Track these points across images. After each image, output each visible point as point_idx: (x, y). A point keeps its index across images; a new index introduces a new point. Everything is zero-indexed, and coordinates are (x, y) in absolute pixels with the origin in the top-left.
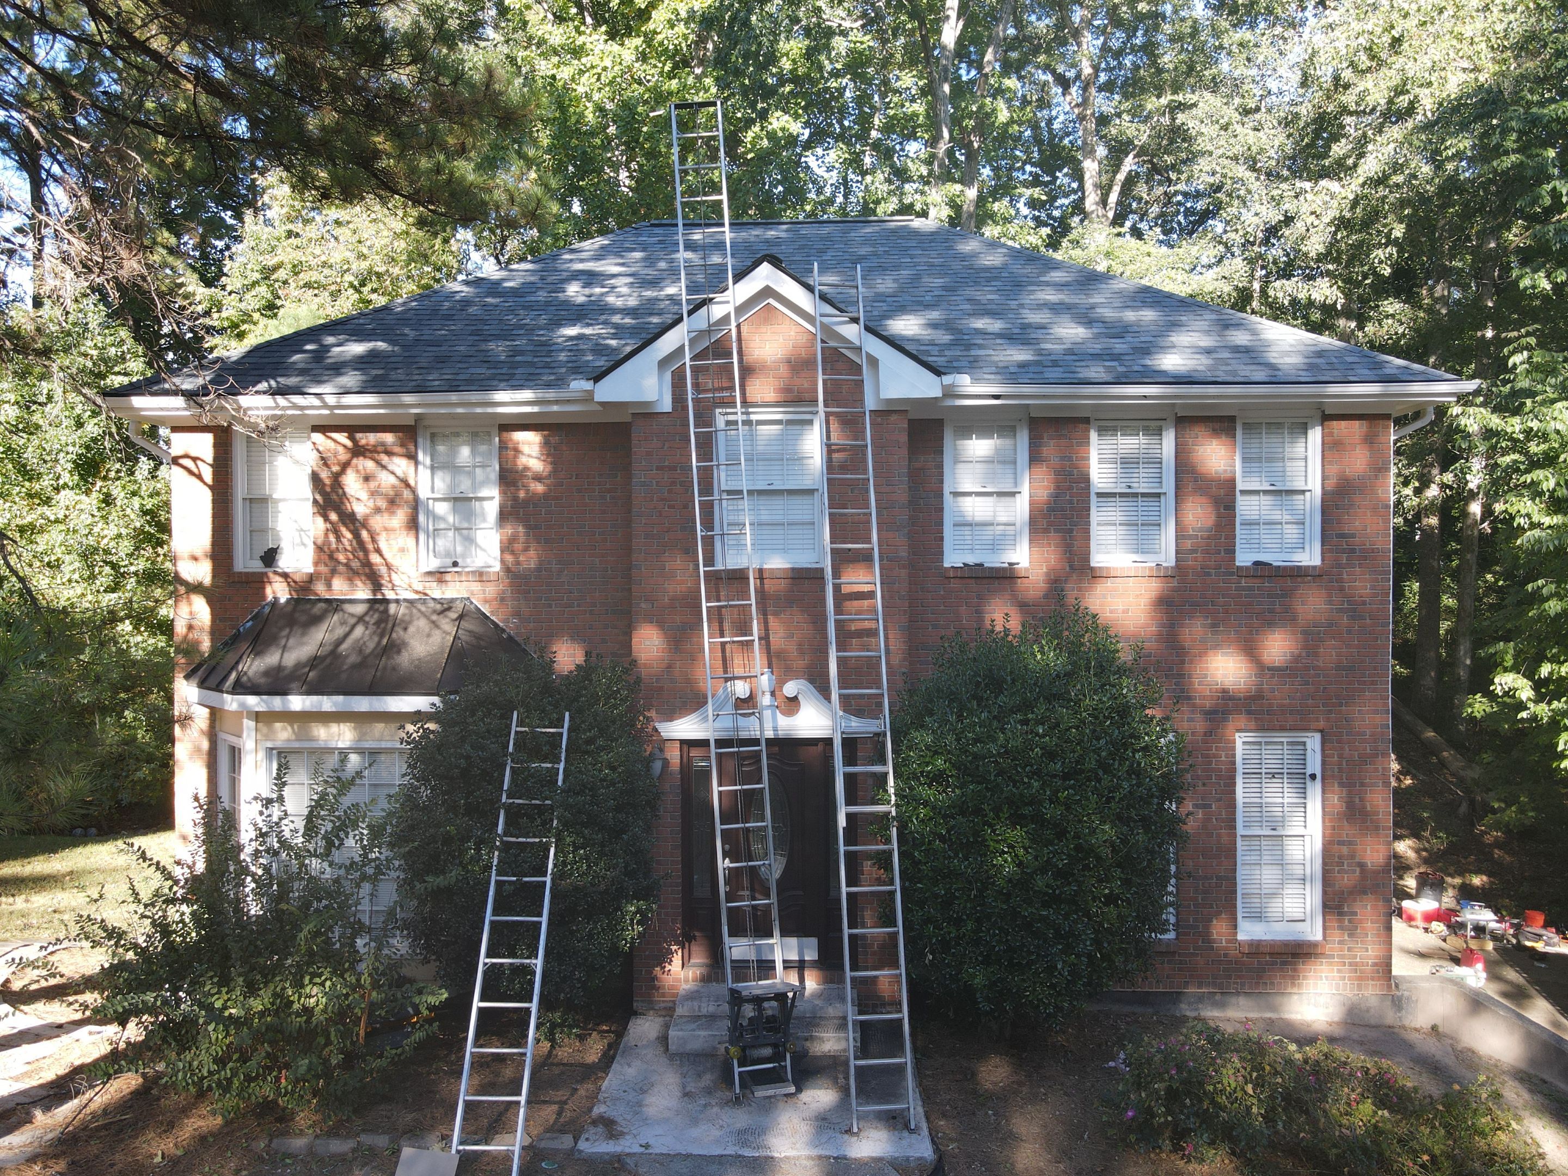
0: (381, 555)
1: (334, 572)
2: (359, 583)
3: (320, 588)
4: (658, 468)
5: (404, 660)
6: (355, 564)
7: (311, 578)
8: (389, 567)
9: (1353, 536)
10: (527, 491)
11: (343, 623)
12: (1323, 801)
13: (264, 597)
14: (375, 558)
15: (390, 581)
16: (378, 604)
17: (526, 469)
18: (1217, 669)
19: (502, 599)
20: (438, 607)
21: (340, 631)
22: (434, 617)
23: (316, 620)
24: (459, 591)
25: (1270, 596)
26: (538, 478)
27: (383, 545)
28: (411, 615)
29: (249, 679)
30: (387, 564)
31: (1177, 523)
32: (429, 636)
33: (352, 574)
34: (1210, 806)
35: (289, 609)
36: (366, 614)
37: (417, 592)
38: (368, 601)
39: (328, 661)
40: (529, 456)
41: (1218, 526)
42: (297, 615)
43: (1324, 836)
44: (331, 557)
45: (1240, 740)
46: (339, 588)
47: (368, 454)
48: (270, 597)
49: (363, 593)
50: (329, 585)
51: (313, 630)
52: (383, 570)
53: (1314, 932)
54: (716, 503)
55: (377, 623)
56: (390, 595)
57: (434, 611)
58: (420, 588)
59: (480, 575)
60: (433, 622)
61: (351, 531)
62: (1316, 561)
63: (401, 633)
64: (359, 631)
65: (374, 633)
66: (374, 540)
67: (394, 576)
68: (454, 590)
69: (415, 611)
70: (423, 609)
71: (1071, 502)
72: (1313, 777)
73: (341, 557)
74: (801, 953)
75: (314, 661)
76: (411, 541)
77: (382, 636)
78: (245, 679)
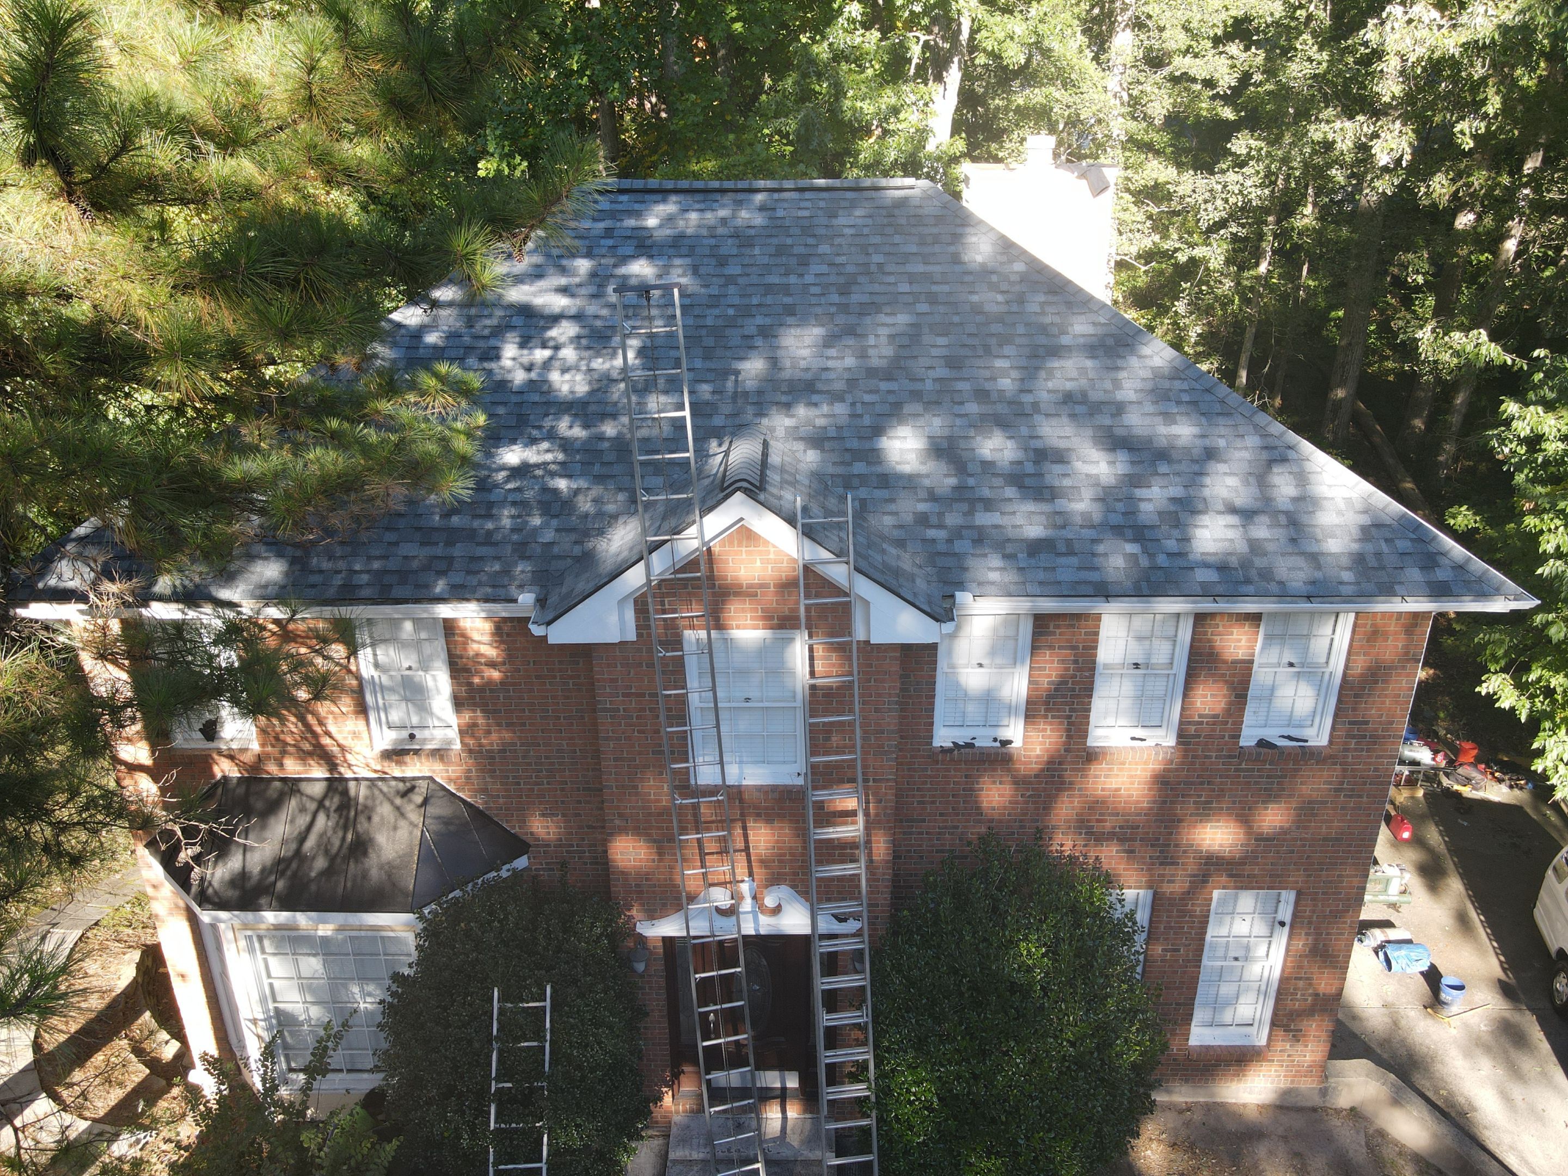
0: (331, 737)
1: (284, 753)
2: (312, 762)
3: (272, 769)
4: (624, 695)
5: (373, 864)
6: (307, 746)
7: (260, 759)
8: (342, 748)
9: (1367, 723)
10: (482, 677)
11: (302, 810)
12: (1288, 945)
13: (213, 776)
14: (326, 741)
15: (345, 761)
16: (336, 785)
17: (478, 655)
18: (1203, 839)
19: (468, 778)
20: (401, 786)
21: (303, 821)
22: (398, 801)
23: (273, 807)
24: (420, 771)
25: (1268, 777)
26: (492, 664)
27: (332, 728)
28: (373, 798)
29: (216, 892)
30: (339, 745)
31: (1183, 709)
32: (395, 828)
33: (303, 756)
34: (1178, 950)
35: (241, 791)
36: (325, 796)
37: (376, 771)
38: (327, 779)
39: (294, 865)
40: (479, 642)
41: (1228, 712)
42: (252, 800)
43: (1283, 970)
44: (277, 738)
45: (1216, 894)
46: (292, 768)
47: (300, 640)
48: (219, 775)
49: (318, 772)
50: (281, 765)
51: (272, 820)
52: (335, 749)
53: (1261, 1039)
54: (692, 770)
55: (339, 809)
56: (349, 774)
57: (398, 792)
58: (379, 768)
59: (439, 754)
60: (398, 808)
61: (295, 716)
62: (1323, 741)
63: (366, 825)
64: (321, 820)
65: (337, 823)
66: (321, 723)
67: (348, 756)
68: (414, 769)
69: (377, 792)
70: (385, 789)
71: (1073, 690)
72: (1282, 924)
73: (289, 740)
74: (783, 1081)
75: (279, 865)
76: (360, 724)
77: (345, 828)
78: (210, 891)
